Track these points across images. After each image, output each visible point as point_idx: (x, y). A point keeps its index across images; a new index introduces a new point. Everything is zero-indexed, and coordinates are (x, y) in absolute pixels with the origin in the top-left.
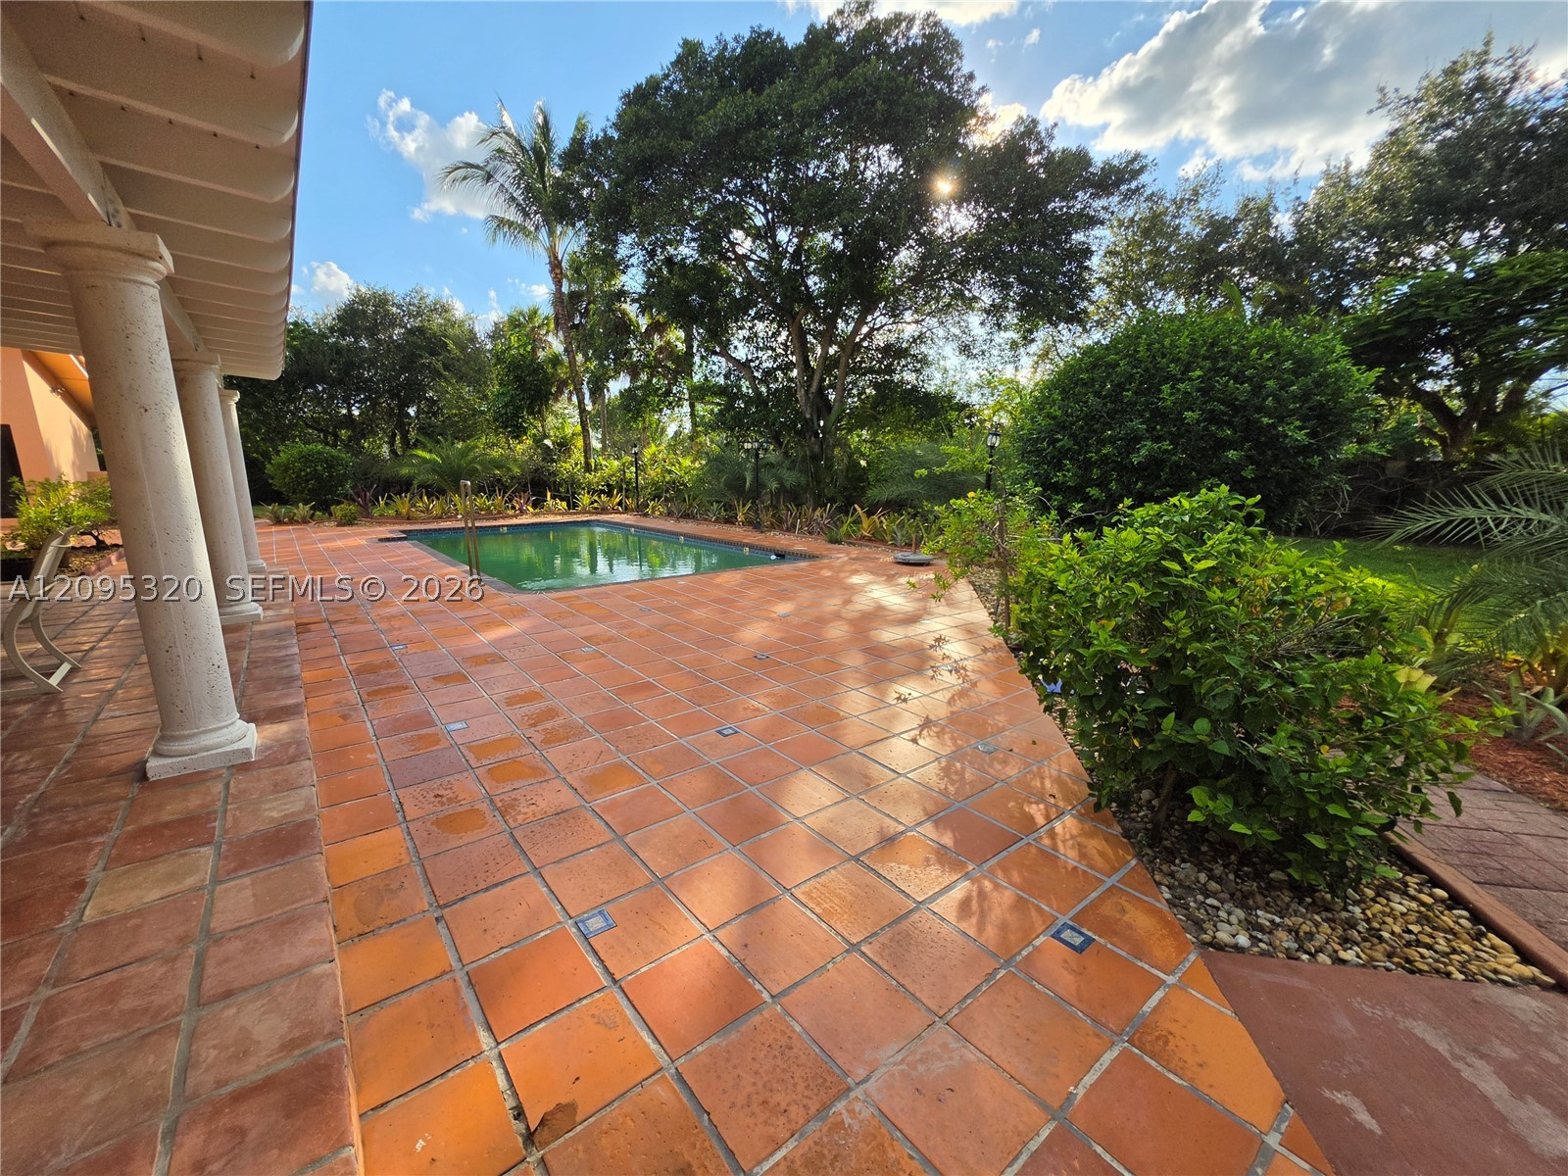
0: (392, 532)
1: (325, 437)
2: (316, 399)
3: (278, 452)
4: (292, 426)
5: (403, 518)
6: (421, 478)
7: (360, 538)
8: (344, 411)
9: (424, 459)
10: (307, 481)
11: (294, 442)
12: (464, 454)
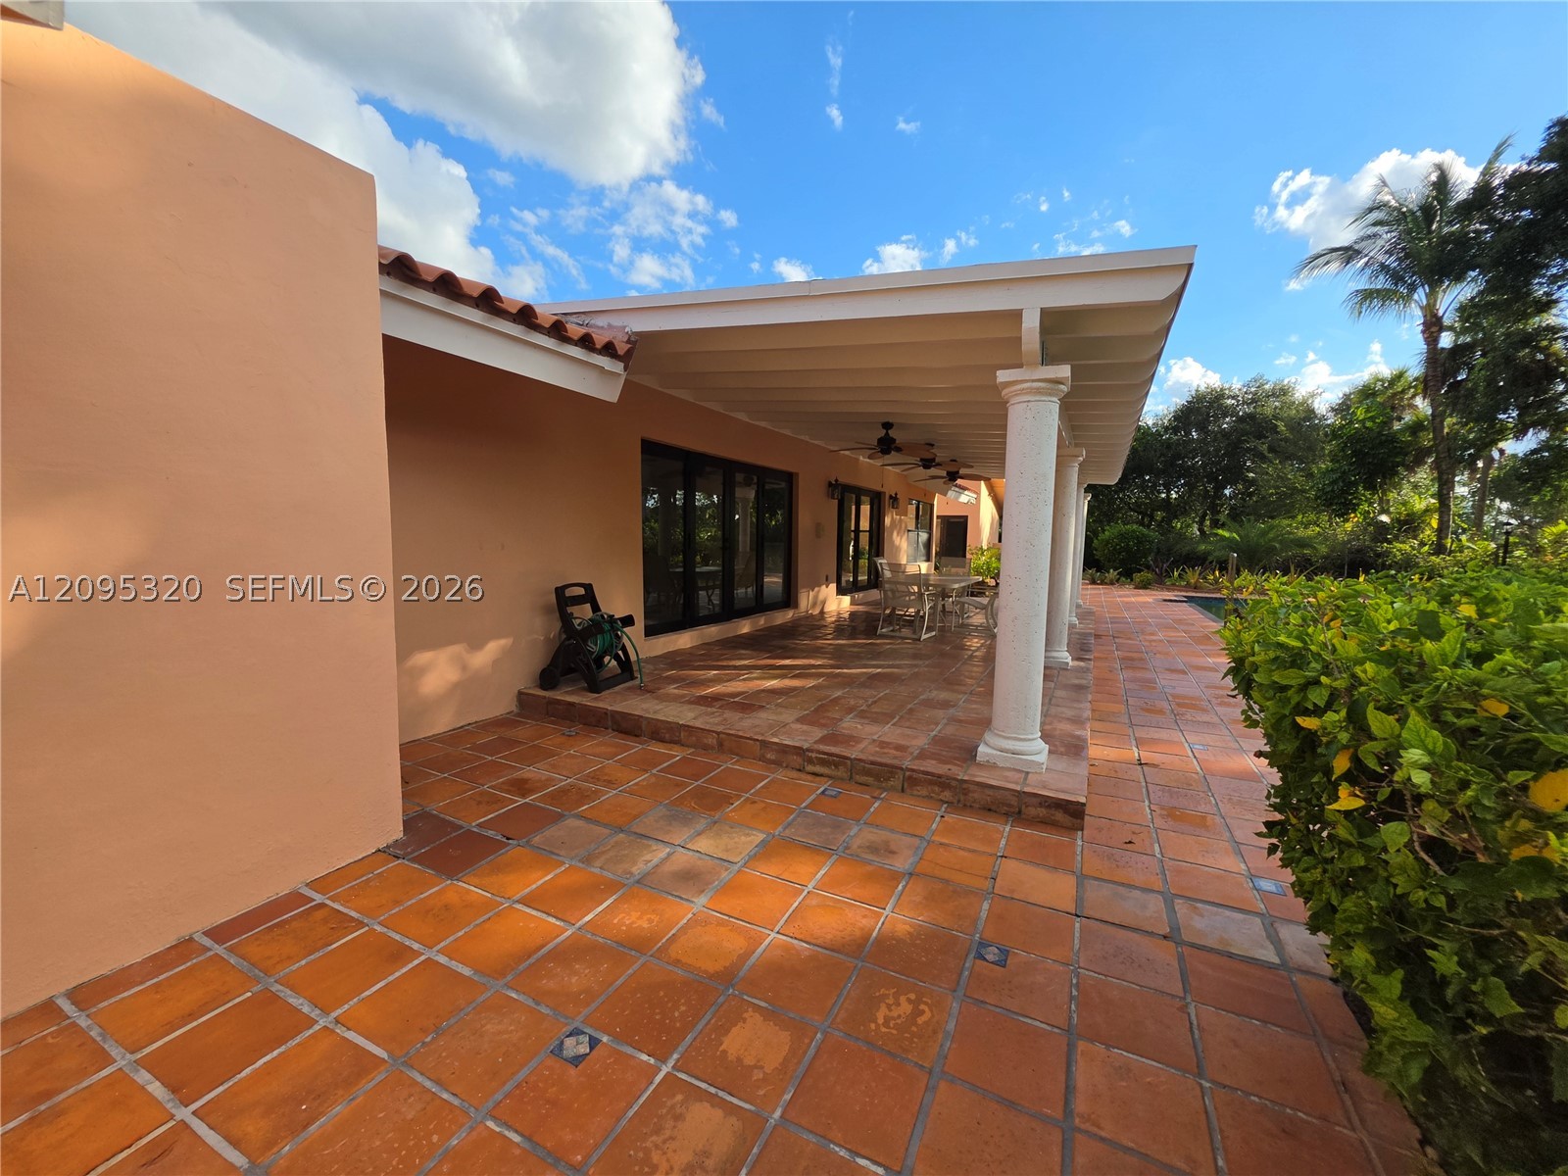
0: (1176, 596)
1: (1143, 518)
2: (1143, 488)
3: (1103, 531)
4: (1120, 509)
5: (1190, 587)
6: (1217, 554)
7: (1148, 597)
8: (1163, 496)
9: (1223, 538)
10: (1120, 553)
11: (1117, 523)
12: (1264, 533)
